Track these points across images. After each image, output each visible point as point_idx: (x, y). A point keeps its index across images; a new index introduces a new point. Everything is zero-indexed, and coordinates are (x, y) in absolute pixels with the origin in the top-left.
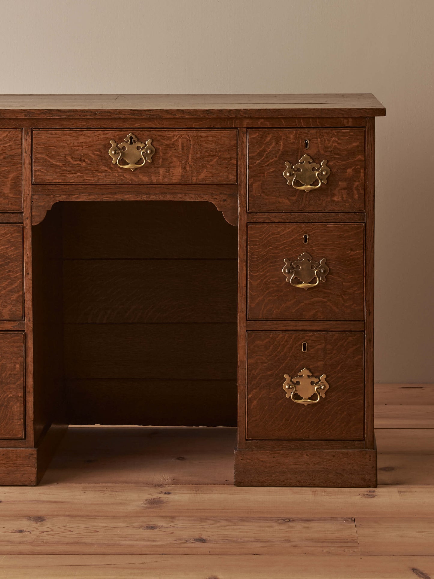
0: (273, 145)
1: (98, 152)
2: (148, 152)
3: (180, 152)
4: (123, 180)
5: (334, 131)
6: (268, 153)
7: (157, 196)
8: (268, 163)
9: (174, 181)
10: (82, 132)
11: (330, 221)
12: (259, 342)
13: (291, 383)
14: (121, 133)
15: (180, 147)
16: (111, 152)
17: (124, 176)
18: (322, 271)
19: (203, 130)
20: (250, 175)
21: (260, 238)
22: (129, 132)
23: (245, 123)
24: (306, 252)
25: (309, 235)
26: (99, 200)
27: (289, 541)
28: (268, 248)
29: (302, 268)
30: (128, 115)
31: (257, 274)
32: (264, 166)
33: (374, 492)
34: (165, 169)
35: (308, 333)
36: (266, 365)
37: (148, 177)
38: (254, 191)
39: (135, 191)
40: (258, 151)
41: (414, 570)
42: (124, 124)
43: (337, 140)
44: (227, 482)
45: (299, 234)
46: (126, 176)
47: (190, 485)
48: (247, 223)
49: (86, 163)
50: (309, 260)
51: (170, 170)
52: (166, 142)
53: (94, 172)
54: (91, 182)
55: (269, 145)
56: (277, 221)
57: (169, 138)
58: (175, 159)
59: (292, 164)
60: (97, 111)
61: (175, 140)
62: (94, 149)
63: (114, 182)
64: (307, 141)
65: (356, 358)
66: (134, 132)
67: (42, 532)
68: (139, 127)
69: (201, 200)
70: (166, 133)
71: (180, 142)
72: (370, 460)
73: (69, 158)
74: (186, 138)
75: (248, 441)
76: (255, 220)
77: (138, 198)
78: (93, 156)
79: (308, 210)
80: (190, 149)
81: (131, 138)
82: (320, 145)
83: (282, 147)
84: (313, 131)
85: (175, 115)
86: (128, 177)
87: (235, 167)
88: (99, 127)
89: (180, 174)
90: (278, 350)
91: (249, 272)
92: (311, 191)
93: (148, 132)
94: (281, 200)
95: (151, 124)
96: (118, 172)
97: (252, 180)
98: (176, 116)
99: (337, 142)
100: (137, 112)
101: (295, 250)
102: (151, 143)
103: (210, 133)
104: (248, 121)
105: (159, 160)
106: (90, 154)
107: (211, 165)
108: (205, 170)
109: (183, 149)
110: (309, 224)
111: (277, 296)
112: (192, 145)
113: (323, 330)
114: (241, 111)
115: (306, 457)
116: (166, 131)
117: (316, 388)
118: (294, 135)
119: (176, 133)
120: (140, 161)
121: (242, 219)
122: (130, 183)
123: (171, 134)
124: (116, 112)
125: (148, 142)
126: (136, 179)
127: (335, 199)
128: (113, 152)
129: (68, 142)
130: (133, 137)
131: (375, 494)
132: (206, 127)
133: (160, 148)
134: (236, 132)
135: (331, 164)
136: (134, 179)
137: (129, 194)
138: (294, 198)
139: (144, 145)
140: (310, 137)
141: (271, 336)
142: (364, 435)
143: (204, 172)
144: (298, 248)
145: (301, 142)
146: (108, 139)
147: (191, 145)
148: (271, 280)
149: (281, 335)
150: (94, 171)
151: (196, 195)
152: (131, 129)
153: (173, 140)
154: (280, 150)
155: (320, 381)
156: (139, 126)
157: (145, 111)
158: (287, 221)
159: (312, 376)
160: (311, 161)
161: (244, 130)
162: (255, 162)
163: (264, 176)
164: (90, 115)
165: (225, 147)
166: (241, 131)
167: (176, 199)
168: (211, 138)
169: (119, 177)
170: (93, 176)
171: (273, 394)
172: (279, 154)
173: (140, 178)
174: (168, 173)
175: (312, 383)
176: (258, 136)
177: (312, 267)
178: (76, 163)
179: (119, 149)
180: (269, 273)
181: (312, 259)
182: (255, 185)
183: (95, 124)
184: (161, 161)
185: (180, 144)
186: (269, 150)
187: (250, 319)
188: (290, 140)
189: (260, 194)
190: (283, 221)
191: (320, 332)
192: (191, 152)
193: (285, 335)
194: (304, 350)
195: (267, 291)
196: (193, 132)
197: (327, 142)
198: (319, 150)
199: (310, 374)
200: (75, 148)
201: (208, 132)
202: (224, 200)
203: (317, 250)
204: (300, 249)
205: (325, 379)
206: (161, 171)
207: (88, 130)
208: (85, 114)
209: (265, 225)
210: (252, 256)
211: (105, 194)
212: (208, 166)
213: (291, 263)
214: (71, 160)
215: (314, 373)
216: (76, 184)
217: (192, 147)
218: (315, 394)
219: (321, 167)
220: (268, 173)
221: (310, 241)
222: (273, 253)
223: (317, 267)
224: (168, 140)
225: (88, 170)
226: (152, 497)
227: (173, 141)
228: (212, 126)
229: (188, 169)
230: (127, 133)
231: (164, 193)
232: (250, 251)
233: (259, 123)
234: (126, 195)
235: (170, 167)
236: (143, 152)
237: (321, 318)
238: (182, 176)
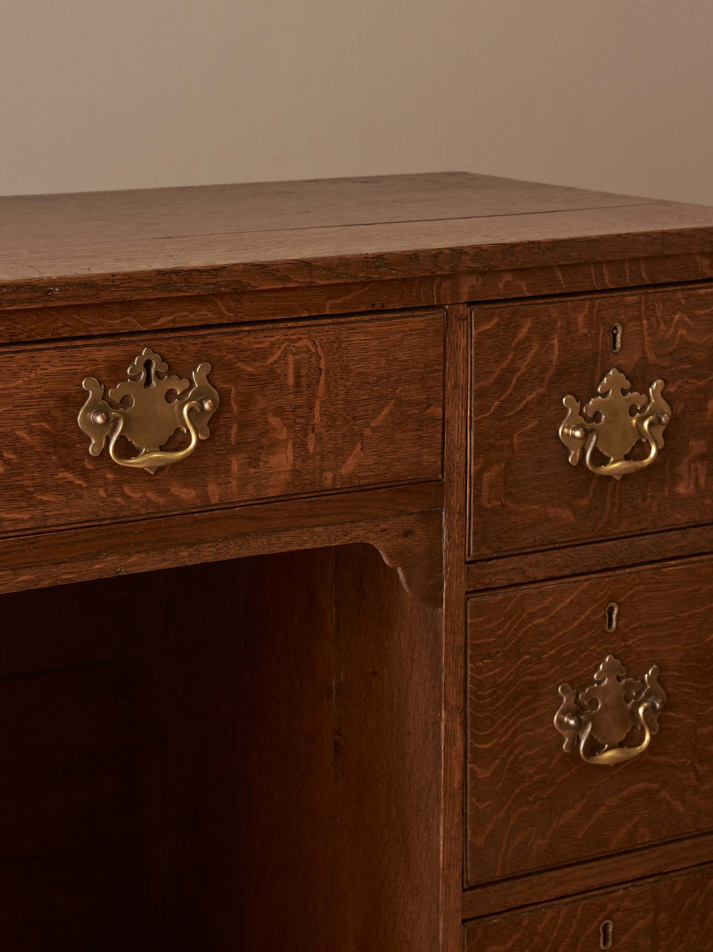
0: (535, 349)
1: (45, 421)
2: (206, 406)
3: (291, 396)
4: (123, 508)
5: (680, 295)
6: (523, 375)
7: (221, 544)
8: (521, 406)
9: (272, 493)
11: (668, 555)
12: (494, 948)
14: (114, 352)
15: (291, 381)
16: (87, 419)
17: (123, 495)
18: (658, 705)
19: (353, 319)
20: (475, 446)
21: (500, 632)
22: (142, 344)
23: (467, 287)
24: (612, 654)
25: (619, 604)
26: (45, 584)
28: (520, 662)
29: (605, 707)
30: (150, 288)
31: (489, 745)
32: (511, 414)
34: (245, 456)
35: (614, 892)
37: (195, 489)
38: (485, 494)
39: (158, 541)
40: (498, 371)
42: (125, 319)
43: (687, 319)
45: (596, 605)
46: (130, 494)
50: (619, 679)
51: (262, 458)
52: (250, 369)
53: (31, 493)
54: (21, 526)
55: (525, 348)
56: (541, 577)
57: (261, 355)
58: (274, 421)
59: (582, 400)
60: (53, 283)
61: (275, 358)
62: (33, 412)
63: (93, 517)
64: (615, 328)
66: (156, 342)
68: (171, 325)
69: (345, 540)
70: (251, 339)
71: (291, 364)
74: (308, 351)
76: (487, 580)
77: (164, 560)
78: (29, 438)
79: (617, 531)
80: (318, 383)
81: (146, 365)
82: (647, 339)
83: (556, 352)
84: (631, 298)
85: (286, 279)
86: (137, 494)
87: (440, 428)
88: (49, 336)
89: (288, 468)
91: (471, 744)
92: (626, 477)
93: (199, 341)
94: (551, 511)
95: (205, 314)
96: (106, 483)
97: (482, 460)
98: (289, 280)
99: (685, 325)
100: (175, 277)
101: (585, 654)
102: (207, 377)
103: (373, 327)
104: (474, 281)
105: (230, 427)
106: (19, 433)
107: (373, 430)
108: (359, 446)
109: (297, 384)
110: (618, 572)
111: (541, 799)
112: (323, 372)
113: (650, 874)
114: (466, 253)
116: (249, 331)
118: (586, 316)
119: (278, 336)
120: (179, 441)
121: (455, 583)
122: (141, 515)
123: (266, 339)
124: (113, 281)
125: (199, 373)
126: (161, 501)
127: (682, 489)
128: (98, 419)
130: (154, 359)
132: (363, 308)
133: (233, 388)
134: (442, 320)
135: (672, 390)
136: (155, 498)
137: (137, 552)
138: (584, 502)
139: (186, 384)
140: (623, 316)
141: (525, 922)
143: (354, 452)
144: (592, 648)
145: (601, 332)
146: (76, 373)
147: (321, 370)
148: (526, 754)
149: (549, 915)
150: (31, 489)
151: (332, 528)
152: (147, 336)
153: (271, 360)
154: (550, 362)
156: (169, 321)
158: (566, 572)
160: (627, 384)
161: (463, 310)
162: (489, 404)
163: (511, 446)
164: (31, 300)
165: (413, 367)
166: (454, 314)
167: (275, 550)
168: (376, 343)
169: (110, 499)
170: (29, 506)
172: (550, 373)
173: (171, 495)
174: (254, 467)
176: (498, 324)
177: (628, 698)
179: (113, 405)
180: (521, 736)
181: (628, 672)
182: (488, 476)
183: (33, 326)
184: (234, 430)
185: (291, 371)
186: (523, 366)
187: (472, 884)
188: (577, 331)
189: (501, 501)
190: (556, 574)
191: (642, 882)
192: (321, 390)
193: (559, 912)
194: (605, 943)
195: (517, 791)
196: (326, 328)
197: (663, 327)
198: (644, 352)
201: (368, 325)
202: (407, 534)
203: (639, 646)
204: (598, 649)
206: (236, 463)
207: (13, 349)
208: (14, 296)
209: (511, 592)
210: (479, 693)
211: (64, 562)
212: (367, 432)
213: (577, 694)
217: (323, 378)
219: (649, 401)
220: (520, 435)
221: (622, 622)
222: (532, 674)
223: (639, 694)
224: (255, 360)
227: (269, 362)
228: (378, 307)
229: (311, 448)
230: (132, 348)
231: (243, 534)
232: (472, 677)
233: (501, 285)
234: (130, 555)
235: (262, 448)
236: (190, 411)
237: (647, 840)
238: (295, 472)
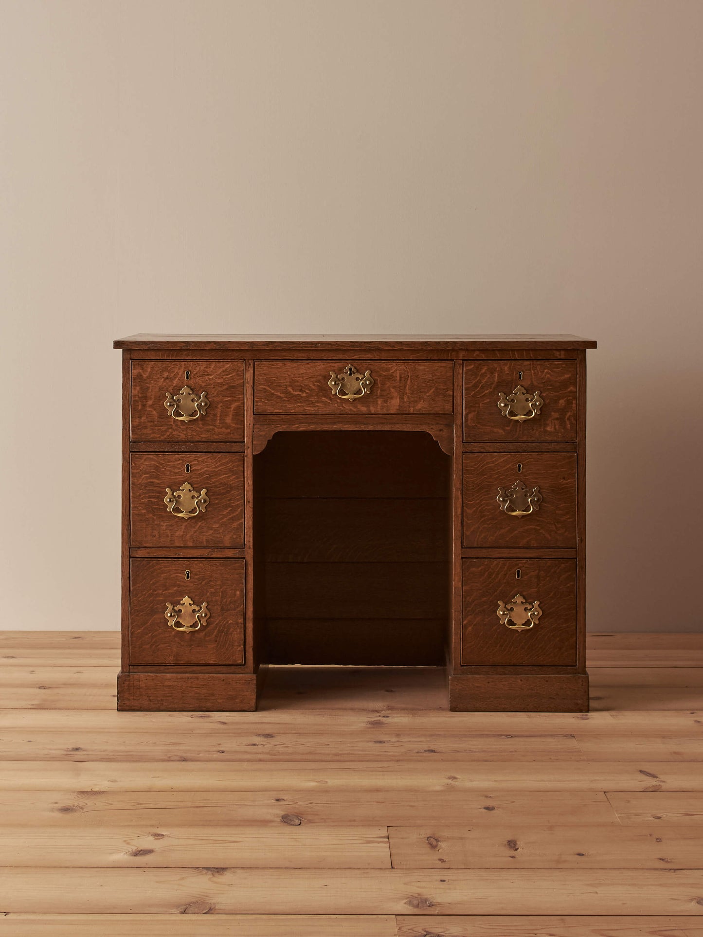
0: (488, 376)
1: (318, 383)
2: (368, 383)
3: (398, 383)
4: (342, 410)
5: (547, 363)
6: (483, 384)
7: (375, 425)
8: (483, 394)
9: (392, 412)
10: (303, 363)
11: (543, 451)
12: (474, 569)
13: (505, 609)
14: (340, 365)
15: (398, 379)
16: (331, 383)
17: (343, 407)
18: (536, 499)
19: (420, 361)
20: (465, 405)
21: (476, 467)
22: (349, 363)
23: (461, 355)
24: (520, 480)
25: (522, 464)
26: (319, 429)
27: (516, 751)
28: (483, 477)
29: (516, 497)
30: (348, 346)
31: (472, 502)
32: (479, 396)
33: (586, 715)
34: (383, 400)
35: (522, 560)
36: (481, 591)
37: (366, 408)
38: (469, 421)
39: (354, 422)
40: (474, 382)
41: (641, 771)
42: (344, 355)
43: (550, 372)
44: (441, 709)
45: (513, 463)
46: (345, 406)
47: (406, 711)
48: (463, 452)
49: (306, 393)
50: (522, 489)
51: (389, 401)
52: (384, 374)
54: (311, 412)
55: (484, 376)
56: (491, 451)
57: (387, 370)
58: (393, 390)
59: (506, 394)
60: (319, 342)
61: (393, 371)
62: (314, 380)
63: (333, 412)
64: (520, 372)
65: (569, 585)
66: (353, 363)
67: (275, 745)
68: (358, 358)
69: (418, 430)
70: (384, 365)
71: (398, 373)
72: (582, 685)
73: (290, 389)
74: (404, 370)
75: (462, 667)
76: (470, 449)
77: (356, 428)
78: (313, 387)
79: (521, 440)
80: (408, 380)
81: (350, 369)
82: (533, 377)
83: (497, 378)
84: (526, 363)
85: (393, 346)
86: (347, 407)
87: (452, 398)
88: (319, 358)
89: (398, 405)
90: (493, 577)
91: (465, 501)
92: (525, 421)
93: (367, 364)
94: (495, 430)
95: (369, 356)
96: (337, 403)
97: (468, 410)
98: (395, 348)
99: (549, 374)
100: (356, 344)
101: (509, 478)
102: (370, 374)
103: (427, 364)
104: (463, 353)
105: (378, 390)
106: (311, 385)
107: (428, 396)
108: (422, 401)
109: (400, 379)
110: (524, 453)
111: (492, 524)
113: (536, 557)
114: (458, 344)
115: (520, 682)
116: (384, 362)
117: (529, 614)
118: (508, 367)
119: (394, 364)
120: (359, 392)
121: (458, 448)
122: (349, 413)
123: (390, 365)
124: (336, 344)
125: (367, 373)
126: (355, 410)
127: (548, 429)
128: (333, 383)
129: (289, 373)
130: (353, 368)
131: (588, 717)
132: (424, 358)
133: (379, 379)
134: (452, 364)
135: (544, 395)
136: (353, 409)
137: (347, 424)
138: (508, 429)
139: (363, 376)
140: (524, 369)
141: (486, 563)
142: (576, 661)
143: (421, 403)
144: (512, 477)
145: (515, 373)
146: (328, 370)
147: (409, 376)
148: (485, 508)
149: (495, 562)
150: (314, 402)
151: (413, 425)
152: (351, 361)
153: (392, 371)
154: (494, 381)
155: (533, 607)
157: (365, 342)
158: (501, 450)
159: (526, 602)
160: (525, 391)
161: (460, 362)
162: (471, 392)
163: (479, 407)
164: (311, 347)
165: (442, 378)
166: (457, 363)
167: (393, 429)
168: (428, 369)
169: (339, 407)
170: (313, 406)
171: (487, 620)
172: (494, 385)
173: (359, 409)
174: (386, 403)
175: (526, 609)
176: (474, 367)
177: (526, 496)
178: (296, 393)
179: (339, 380)
180: (484, 502)
181: (526, 487)
182: (470, 416)
183: (315, 356)
184: (379, 392)
185: (398, 375)
186: (484, 382)
187: (465, 546)
188: (504, 372)
189: (475, 424)
190: (498, 451)
191: (534, 559)
192: (409, 382)
193: (499, 562)
194: (518, 577)
195: (483, 519)
196: (411, 363)
197: (540, 373)
198: (532, 381)
199: (524, 601)
200: (295, 379)
201: (425, 363)
202: (440, 430)
203: (531, 479)
204: (514, 478)
205: (539, 605)
206: (380, 401)
207: (308, 361)
208: (307, 345)
209: (480, 454)
210: (467, 485)
211: (324, 424)
212: (425, 397)
213: (506, 492)
214: (292, 391)
215: (528, 600)
216: (296, 414)
217: (409, 378)
218: (528, 620)
219: (534, 398)
221: (524, 470)
222: (488, 482)
223: (531, 495)
225: (308, 400)
226: (372, 720)
228: (429, 358)
229: (405, 400)
230: (346, 364)
231: (382, 423)
232: (465, 480)
233: (475, 355)
234: (345, 425)
235: (388, 397)
236: (362, 383)
237: (535, 545)
238: (400, 406)
